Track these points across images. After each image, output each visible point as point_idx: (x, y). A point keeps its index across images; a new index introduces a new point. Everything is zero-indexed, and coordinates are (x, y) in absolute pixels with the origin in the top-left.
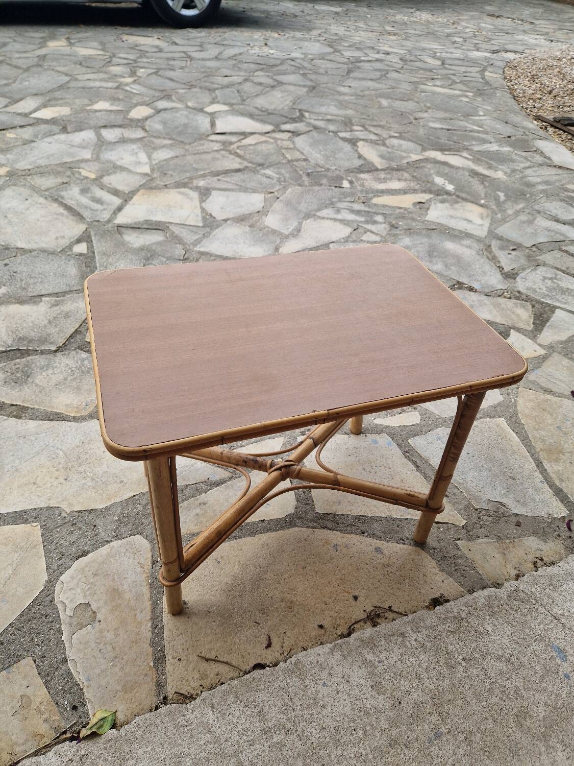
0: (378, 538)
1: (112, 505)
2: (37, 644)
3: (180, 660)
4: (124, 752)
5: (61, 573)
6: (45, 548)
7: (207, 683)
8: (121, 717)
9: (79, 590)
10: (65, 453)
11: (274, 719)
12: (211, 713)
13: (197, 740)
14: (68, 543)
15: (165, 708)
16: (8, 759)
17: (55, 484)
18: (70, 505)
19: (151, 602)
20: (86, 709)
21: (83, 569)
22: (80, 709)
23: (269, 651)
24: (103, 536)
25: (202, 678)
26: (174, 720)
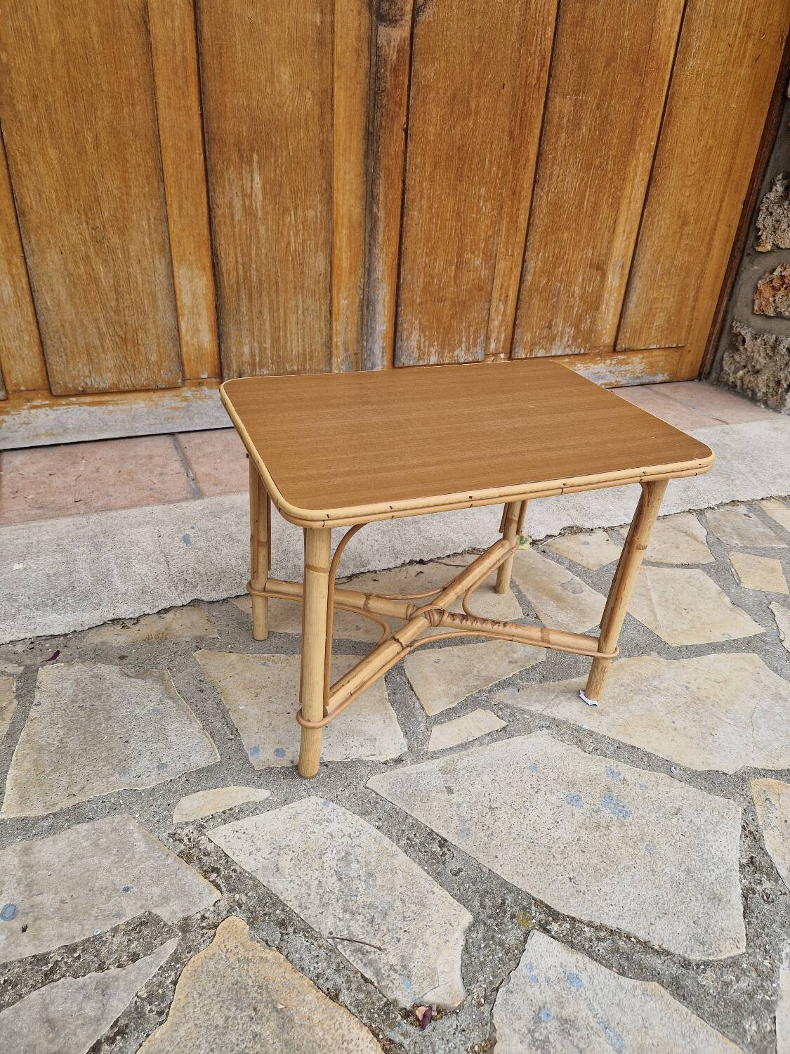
23: (418, 570)
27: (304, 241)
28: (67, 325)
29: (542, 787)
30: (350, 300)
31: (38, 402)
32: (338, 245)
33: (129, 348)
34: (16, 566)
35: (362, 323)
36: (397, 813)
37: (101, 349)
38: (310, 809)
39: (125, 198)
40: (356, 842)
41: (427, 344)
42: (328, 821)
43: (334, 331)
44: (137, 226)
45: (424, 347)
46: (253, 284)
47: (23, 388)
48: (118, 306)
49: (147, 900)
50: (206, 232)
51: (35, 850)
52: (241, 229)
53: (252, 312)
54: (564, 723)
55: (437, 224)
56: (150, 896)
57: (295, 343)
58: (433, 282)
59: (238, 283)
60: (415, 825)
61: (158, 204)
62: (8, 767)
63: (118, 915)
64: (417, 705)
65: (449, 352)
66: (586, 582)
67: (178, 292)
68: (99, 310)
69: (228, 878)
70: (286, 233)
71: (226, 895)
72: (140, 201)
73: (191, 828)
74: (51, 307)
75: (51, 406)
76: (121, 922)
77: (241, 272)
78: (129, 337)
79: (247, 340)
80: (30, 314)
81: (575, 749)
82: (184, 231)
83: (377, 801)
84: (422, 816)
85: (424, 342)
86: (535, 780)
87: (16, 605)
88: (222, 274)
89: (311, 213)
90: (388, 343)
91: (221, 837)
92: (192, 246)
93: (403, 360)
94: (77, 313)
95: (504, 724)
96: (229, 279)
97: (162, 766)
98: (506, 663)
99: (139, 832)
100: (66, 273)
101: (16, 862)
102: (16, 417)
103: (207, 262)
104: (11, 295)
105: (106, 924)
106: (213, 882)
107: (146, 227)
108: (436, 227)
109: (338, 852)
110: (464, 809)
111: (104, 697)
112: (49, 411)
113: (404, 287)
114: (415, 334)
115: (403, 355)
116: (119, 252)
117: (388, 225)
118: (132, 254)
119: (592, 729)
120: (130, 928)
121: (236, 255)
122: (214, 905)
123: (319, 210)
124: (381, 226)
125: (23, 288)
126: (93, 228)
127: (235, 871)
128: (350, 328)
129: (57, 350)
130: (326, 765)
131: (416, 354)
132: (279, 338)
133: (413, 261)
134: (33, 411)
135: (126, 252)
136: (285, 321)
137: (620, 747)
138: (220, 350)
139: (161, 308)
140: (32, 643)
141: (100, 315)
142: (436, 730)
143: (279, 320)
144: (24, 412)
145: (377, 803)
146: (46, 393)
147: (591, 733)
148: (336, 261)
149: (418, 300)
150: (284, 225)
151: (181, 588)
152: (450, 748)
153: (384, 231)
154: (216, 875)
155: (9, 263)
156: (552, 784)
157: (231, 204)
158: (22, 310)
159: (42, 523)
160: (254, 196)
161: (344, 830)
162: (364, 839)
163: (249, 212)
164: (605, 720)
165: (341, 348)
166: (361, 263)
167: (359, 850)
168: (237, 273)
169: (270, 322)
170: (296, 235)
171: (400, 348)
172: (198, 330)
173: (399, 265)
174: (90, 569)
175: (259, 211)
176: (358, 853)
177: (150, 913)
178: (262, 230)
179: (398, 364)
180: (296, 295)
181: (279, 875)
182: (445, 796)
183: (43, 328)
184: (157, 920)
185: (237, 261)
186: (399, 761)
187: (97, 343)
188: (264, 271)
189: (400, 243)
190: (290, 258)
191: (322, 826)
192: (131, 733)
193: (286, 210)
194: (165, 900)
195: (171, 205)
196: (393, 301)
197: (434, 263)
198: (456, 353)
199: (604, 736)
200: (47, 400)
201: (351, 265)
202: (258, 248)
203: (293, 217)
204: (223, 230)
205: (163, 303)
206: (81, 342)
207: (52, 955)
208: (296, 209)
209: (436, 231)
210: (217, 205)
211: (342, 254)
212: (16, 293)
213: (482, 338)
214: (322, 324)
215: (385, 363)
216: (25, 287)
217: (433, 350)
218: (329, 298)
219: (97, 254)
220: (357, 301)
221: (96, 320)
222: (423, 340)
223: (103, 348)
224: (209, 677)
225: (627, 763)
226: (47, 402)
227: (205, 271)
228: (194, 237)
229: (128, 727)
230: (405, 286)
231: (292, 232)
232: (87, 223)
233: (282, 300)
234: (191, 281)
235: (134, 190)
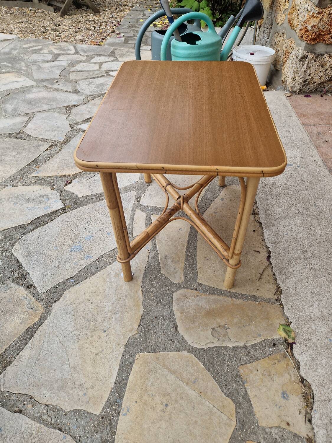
0: (216, 197)
1: (143, 304)
2: (232, 362)
3: (258, 289)
4: (306, 319)
5: (186, 342)
6: (161, 351)
7: (272, 281)
8: (283, 322)
9: (202, 333)
10: (77, 330)
11: (300, 254)
12: (291, 279)
13: (305, 286)
14: (163, 336)
15: (283, 301)
16: (298, 385)
17: (105, 339)
18: (131, 331)
19: (221, 296)
20: (276, 340)
21: (187, 329)
22: (275, 342)
23: (262, 253)
24: (166, 313)
25: (269, 283)
26: (291, 296)
66: (225, 348)
81: (107, 252)
98: (167, 254)
137: (97, 270)
142: (144, 215)
147: (110, 264)
156: (99, 235)
164: (113, 274)
186: (138, 201)
199: (106, 267)
225: (88, 266)
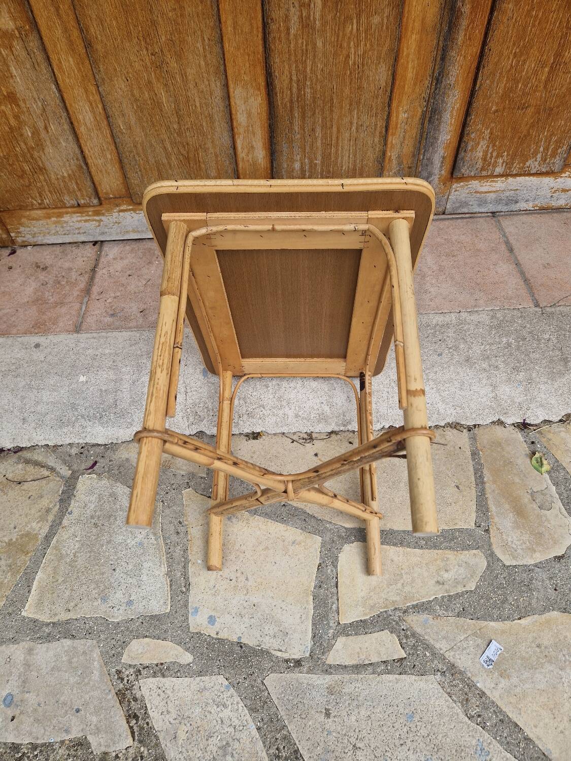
7: (439, 431)
8: (498, 428)
9: (553, 523)
12: (440, 408)
13: (450, 395)
15: (470, 423)
16: (567, 426)
20: (525, 440)
21: (555, 543)
22: (528, 440)
25: (444, 435)
26: (464, 413)
27: (365, 52)
28: (139, 145)
29: (408, 742)
30: (411, 113)
31: (124, 207)
32: (405, 53)
33: (192, 165)
34: (82, 379)
35: (421, 136)
36: (278, 720)
37: (168, 167)
38: (215, 688)
39: (179, 21)
40: (238, 735)
41: (495, 154)
42: (225, 706)
43: (389, 146)
44: (192, 48)
45: (491, 157)
46: (308, 102)
47: (111, 196)
48: (180, 128)
49: (87, 725)
50: (261, 49)
51: (35, 652)
52: (297, 43)
53: (304, 130)
54: (461, 673)
55: (536, 16)
56: (89, 723)
57: (346, 158)
58: (516, 87)
59: (291, 101)
60: (287, 738)
61: (212, 24)
62: (39, 568)
63: (67, 731)
64: (334, 607)
65: (519, 163)
66: (560, 495)
67: (233, 112)
68: (164, 131)
69: (142, 728)
70: (345, 45)
71: (136, 743)
72: (194, 22)
73: (132, 670)
74: (124, 131)
75: (134, 210)
76: (67, 737)
77: (295, 90)
78: (191, 155)
79: (299, 157)
80: (109, 136)
81: (458, 709)
82: (239, 49)
83: (266, 702)
84: (295, 731)
85: (491, 153)
86: (405, 730)
87: (76, 413)
88: (276, 93)
89: (376, 20)
90: (450, 153)
91: (147, 687)
92: (247, 65)
93: (463, 171)
94: (146, 135)
95: (403, 654)
96: (282, 99)
97: (130, 603)
98: (433, 582)
99: (98, 662)
100: (133, 99)
101: (22, 659)
102: (109, 218)
103: (262, 81)
104: (92, 120)
105: (58, 736)
106: (131, 728)
107: (201, 49)
108: (535, 21)
109: (221, 740)
110: (332, 738)
111: (112, 519)
112: (134, 214)
113: (480, 95)
114: (483, 144)
115: (464, 166)
116: (177, 76)
117: (472, 21)
118: (190, 77)
119: (483, 689)
120: (72, 744)
121: (290, 73)
122: (126, 749)
123: (385, 15)
124: (464, 23)
125: (100, 113)
126: (152, 54)
127: (148, 724)
128: (406, 142)
129: (133, 167)
130: (241, 647)
131: (480, 164)
132: (330, 154)
133: (496, 64)
134: (121, 214)
135: (184, 76)
136: (337, 138)
137: (504, 720)
138: (272, 166)
139: (218, 129)
140: (82, 448)
141: (165, 137)
142: (341, 641)
143: (331, 137)
144: (115, 215)
145: (266, 703)
146: (129, 200)
147: (482, 694)
148: (400, 71)
149: (494, 108)
150: (344, 35)
151: (191, 419)
152: (345, 666)
153: (466, 30)
154: (135, 722)
155: (86, 91)
156: (419, 741)
157: (287, 17)
158: (102, 133)
159: (109, 334)
160: (312, 5)
161: (233, 720)
162: (244, 736)
163: (306, 24)
164: (504, 683)
165: (394, 162)
166: (429, 72)
167: (236, 745)
168: (291, 92)
169: (322, 140)
170: (357, 46)
171: (463, 159)
172: (252, 147)
173: (478, 69)
174: (131, 390)
175: (317, 22)
176: (235, 747)
177: (86, 738)
178: (319, 44)
179: (457, 174)
180: (350, 111)
181: (174, 743)
182: (322, 718)
183: (121, 148)
184: (88, 746)
185: (291, 79)
186: (298, 663)
187: (165, 161)
188: (319, 87)
189: (484, 43)
190: (348, 72)
191: (219, 709)
192: (119, 561)
193: (348, 18)
194: (98, 730)
195: (226, 22)
196: (464, 109)
197: (523, 65)
198: (528, 164)
199: (493, 702)
200: (130, 205)
201: (417, 75)
202: (314, 62)
203: (355, 27)
204: (278, 47)
205: (220, 126)
206: (152, 161)
207: (23, 747)
208: (359, 16)
209: (534, 26)
210: (272, 19)
211: (408, 62)
212: (95, 118)
213: (565, 148)
214: (377, 140)
215: (443, 172)
216: (101, 111)
217: (500, 161)
218: (386, 113)
219: (158, 80)
220: (419, 113)
221: (162, 141)
222: (490, 151)
223: (170, 166)
224: (186, 520)
225: (501, 743)
226: (131, 207)
227: (259, 89)
228: (249, 55)
229: (119, 555)
230: (481, 93)
231: (352, 43)
232: (147, 49)
233: (335, 117)
234: (246, 101)
235: (188, 10)
